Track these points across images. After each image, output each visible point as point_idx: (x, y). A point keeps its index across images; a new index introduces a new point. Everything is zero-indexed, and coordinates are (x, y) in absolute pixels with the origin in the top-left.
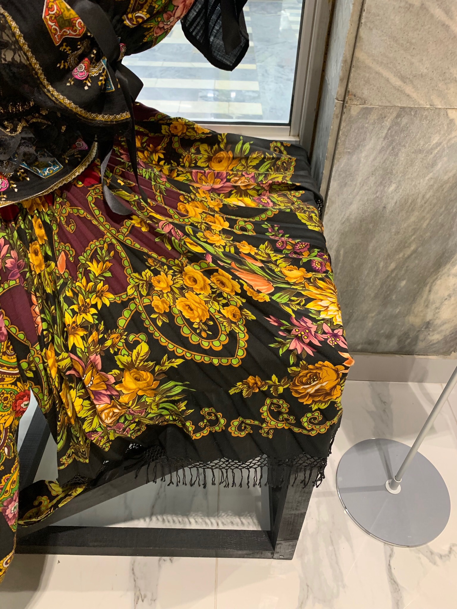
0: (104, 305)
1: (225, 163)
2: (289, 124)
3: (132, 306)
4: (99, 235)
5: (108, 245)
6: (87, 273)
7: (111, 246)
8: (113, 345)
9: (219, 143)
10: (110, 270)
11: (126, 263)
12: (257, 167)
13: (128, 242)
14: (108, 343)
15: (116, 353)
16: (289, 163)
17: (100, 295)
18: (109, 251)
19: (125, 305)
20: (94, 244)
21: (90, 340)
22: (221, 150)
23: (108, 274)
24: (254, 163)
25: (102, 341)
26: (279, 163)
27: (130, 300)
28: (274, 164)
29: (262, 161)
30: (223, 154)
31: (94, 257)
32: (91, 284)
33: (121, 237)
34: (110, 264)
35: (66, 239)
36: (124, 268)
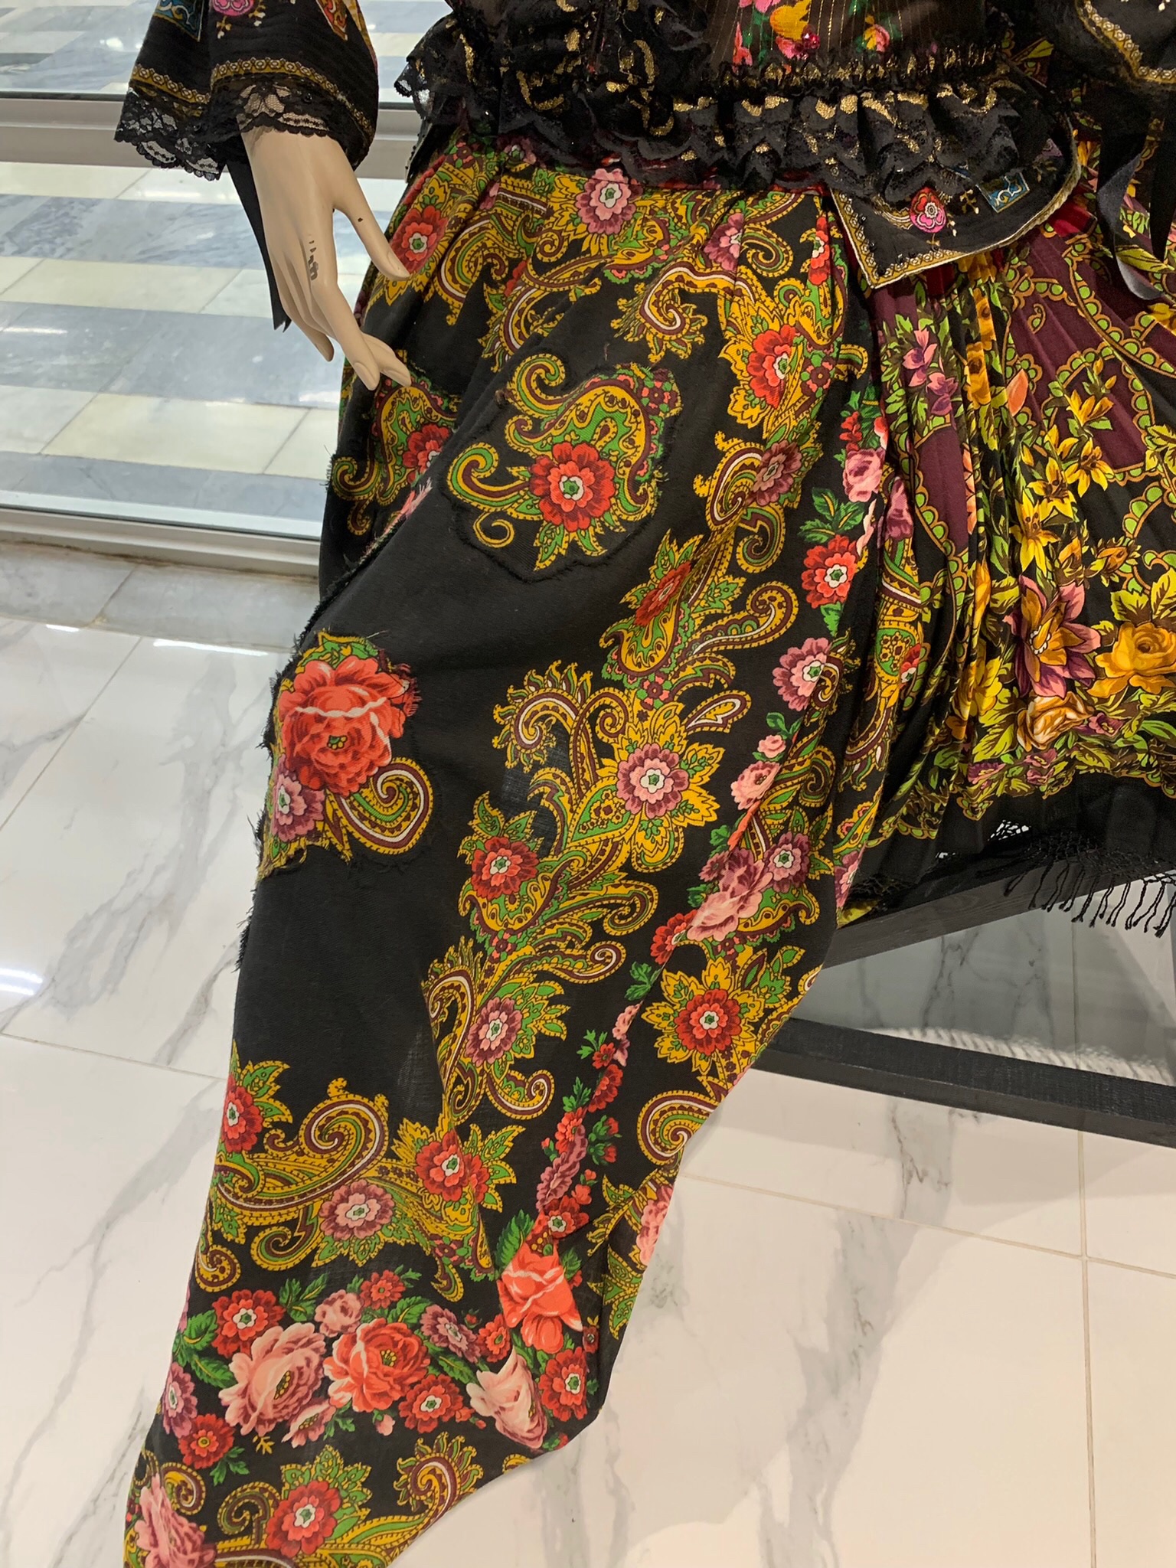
0: (1094, 486)
3: (1153, 494)
4: (1089, 339)
5: (1105, 363)
6: (1063, 417)
7: (1111, 367)
8: (1108, 570)
10: (1110, 415)
11: (1141, 404)
13: (1148, 359)
14: (1098, 566)
15: (1115, 587)
17: (1088, 466)
18: (1104, 377)
19: (1135, 490)
20: (1079, 360)
21: (1064, 554)
23: (1105, 425)
25: (1088, 559)
27: (1149, 480)
31: (1076, 385)
32: (1069, 442)
33: (1132, 348)
34: (1109, 404)
35: (1025, 345)
36: (1133, 413)
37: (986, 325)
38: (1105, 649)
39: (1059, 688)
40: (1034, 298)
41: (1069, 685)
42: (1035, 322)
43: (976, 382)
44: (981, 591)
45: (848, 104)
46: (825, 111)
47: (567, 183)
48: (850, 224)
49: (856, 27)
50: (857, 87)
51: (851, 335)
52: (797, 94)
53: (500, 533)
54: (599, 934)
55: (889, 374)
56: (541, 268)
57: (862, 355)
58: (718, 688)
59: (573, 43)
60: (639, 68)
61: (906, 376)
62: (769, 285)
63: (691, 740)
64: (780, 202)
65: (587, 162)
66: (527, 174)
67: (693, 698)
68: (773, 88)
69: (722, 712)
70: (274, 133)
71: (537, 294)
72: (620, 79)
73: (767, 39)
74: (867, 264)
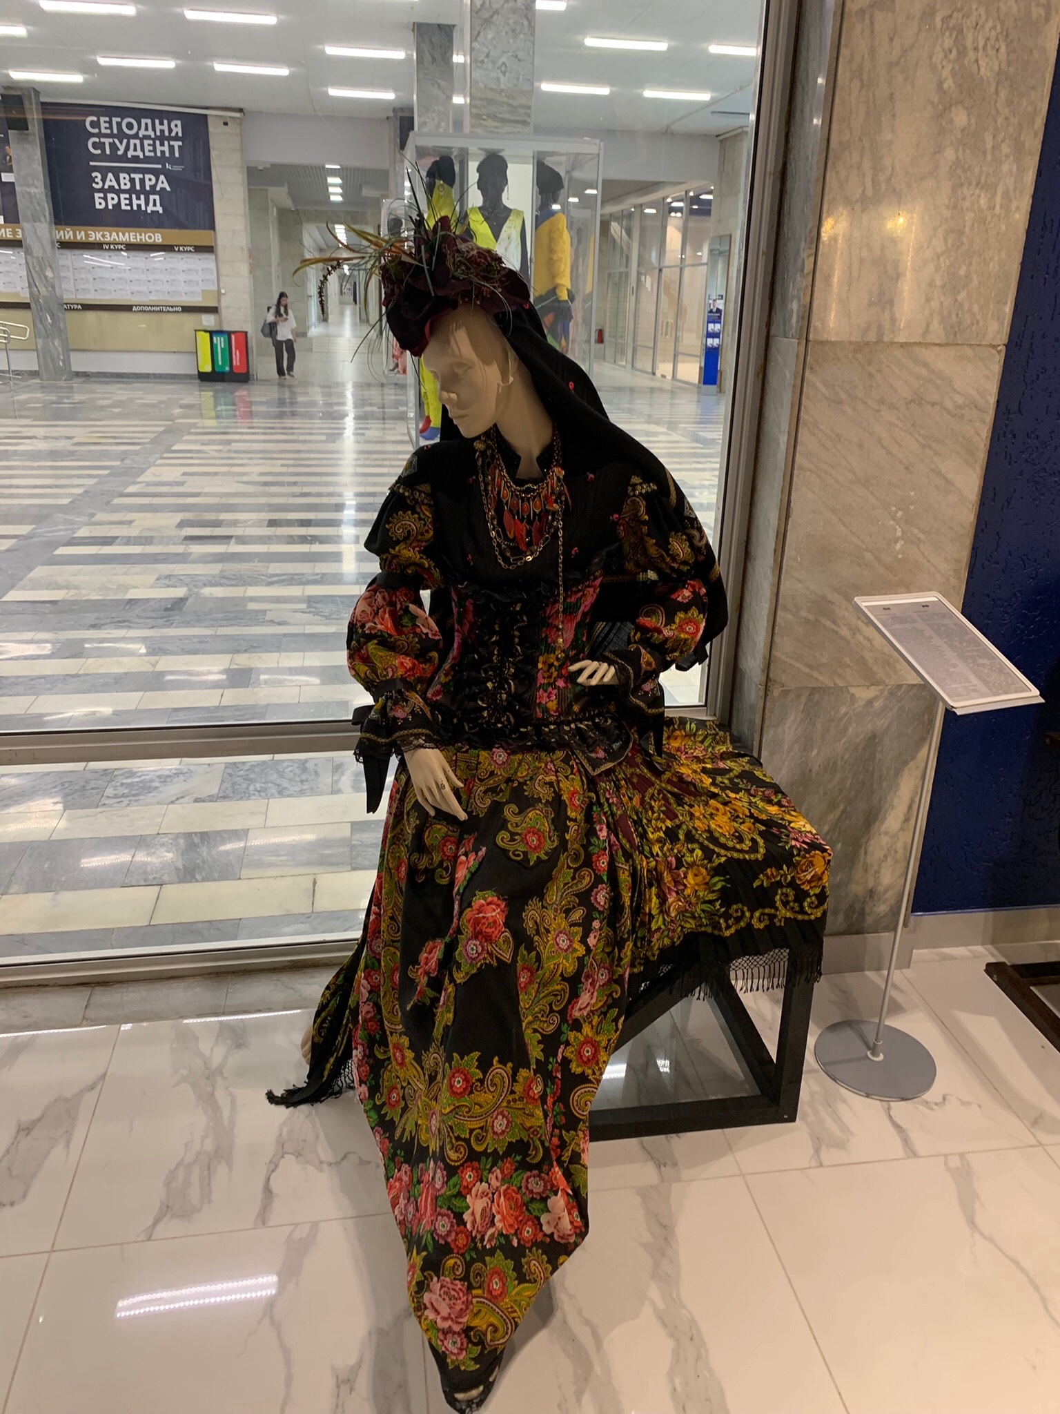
0: (667, 827)
1: (679, 740)
2: (706, 705)
3: (684, 827)
4: (653, 784)
6: (652, 808)
7: (660, 792)
8: (679, 852)
9: (674, 724)
10: (664, 805)
11: (672, 801)
12: (702, 742)
14: (676, 851)
15: (683, 856)
16: (726, 738)
17: (664, 822)
18: (659, 794)
19: (679, 827)
20: (650, 791)
21: (665, 849)
22: (675, 730)
23: (664, 808)
24: (700, 739)
25: (672, 849)
26: (718, 737)
27: (681, 823)
28: (714, 739)
29: (706, 737)
30: (678, 733)
31: (652, 797)
32: (656, 815)
33: (663, 785)
34: (663, 802)
35: (635, 787)
36: (670, 804)
37: (623, 783)
38: (685, 877)
39: (674, 894)
40: (632, 774)
41: (677, 893)
42: (635, 780)
43: (625, 799)
44: (645, 863)
45: (573, 726)
46: (566, 728)
47: (484, 754)
48: (582, 759)
49: (570, 706)
50: (574, 721)
51: (590, 790)
52: (559, 724)
53: (519, 855)
54: (552, 1011)
55: (603, 800)
56: (481, 780)
57: (593, 795)
58: (574, 907)
59: (485, 714)
60: (508, 719)
61: (607, 800)
62: (567, 777)
63: (571, 926)
64: (560, 754)
65: (489, 747)
66: (467, 752)
67: (567, 912)
68: (551, 723)
69: (578, 915)
70: (422, 750)
71: (483, 788)
72: (501, 723)
73: (546, 710)
74: (589, 769)
